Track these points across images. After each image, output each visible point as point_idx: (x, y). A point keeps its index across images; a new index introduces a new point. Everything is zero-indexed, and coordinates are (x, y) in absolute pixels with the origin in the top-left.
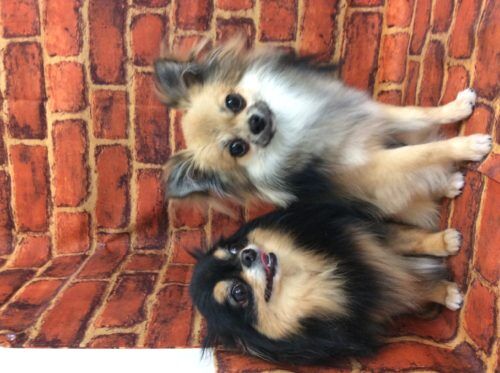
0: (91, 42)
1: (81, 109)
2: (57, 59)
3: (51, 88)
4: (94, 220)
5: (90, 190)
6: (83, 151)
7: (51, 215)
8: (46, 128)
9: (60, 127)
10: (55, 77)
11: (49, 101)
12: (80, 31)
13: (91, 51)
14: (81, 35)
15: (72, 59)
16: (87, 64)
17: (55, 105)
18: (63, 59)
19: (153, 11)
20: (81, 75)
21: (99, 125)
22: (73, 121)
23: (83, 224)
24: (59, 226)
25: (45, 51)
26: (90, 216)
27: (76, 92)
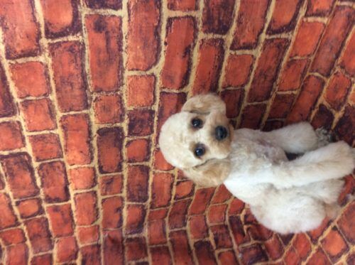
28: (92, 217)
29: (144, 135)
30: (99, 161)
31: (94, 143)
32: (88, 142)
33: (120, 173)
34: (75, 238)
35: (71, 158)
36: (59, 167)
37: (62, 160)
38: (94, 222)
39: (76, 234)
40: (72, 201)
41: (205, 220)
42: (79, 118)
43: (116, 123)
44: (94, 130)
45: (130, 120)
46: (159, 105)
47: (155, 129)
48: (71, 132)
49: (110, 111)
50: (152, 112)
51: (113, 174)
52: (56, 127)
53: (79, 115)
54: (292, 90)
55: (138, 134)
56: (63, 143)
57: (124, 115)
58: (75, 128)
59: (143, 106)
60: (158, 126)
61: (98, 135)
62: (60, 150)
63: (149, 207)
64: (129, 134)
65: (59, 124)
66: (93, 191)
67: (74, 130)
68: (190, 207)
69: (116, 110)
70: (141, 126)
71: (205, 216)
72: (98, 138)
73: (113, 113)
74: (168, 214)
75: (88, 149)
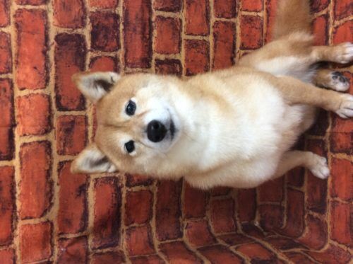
0: (56, 78)
1: (47, 132)
2: (25, 92)
3: (20, 116)
4: (56, 228)
5: (52, 201)
6: (47, 168)
7: (16, 228)
8: (14, 151)
9: (27, 148)
10: (24, 107)
11: (18, 127)
12: (47, 69)
13: (56, 85)
14: (48, 72)
15: (40, 91)
16: (53, 95)
17: (24, 129)
18: (31, 91)
19: (107, 54)
20: (48, 104)
21: (62, 144)
22: (39, 142)
23: (46, 233)
24: (23, 238)
25: (16, 86)
26: (52, 224)
27: (43, 118)
28: (43, 199)
29: (110, 51)
30: (56, 87)
31: (51, 54)
32: (44, 53)
33: (83, 113)
34: (14, 251)
35: (22, 77)
36: (5, 91)
37: (10, 76)
38: (45, 211)
39: (17, 241)
40: (16, 162)
41: (209, 228)
42: (36, 15)
43: (76, 28)
44: (52, 35)
45: (93, 26)
46: (124, 8)
47: (122, 41)
48: (25, 33)
49: (70, 10)
50: (116, 17)
51: (75, 113)
52: (9, 23)
53: (36, 10)
54: (256, 11)
55: (102, 49)
56: (14, 50)
57: (86, 18)
58: (30, 30)
59: (106, 8)
60: (125, 38)
61: (55, 43)
62: (10, 60)
63: (124, 182)
64: (92, 47)
65: (13, 20)
66: (46, 141)
67: (29, 32)
68: (182, 196)
69: (77, 10)
70: (106, 37)
71: (207, 222)
72: (56, 47)
73: (73, 14)
74: (154, 208)
75: (43, 64)
